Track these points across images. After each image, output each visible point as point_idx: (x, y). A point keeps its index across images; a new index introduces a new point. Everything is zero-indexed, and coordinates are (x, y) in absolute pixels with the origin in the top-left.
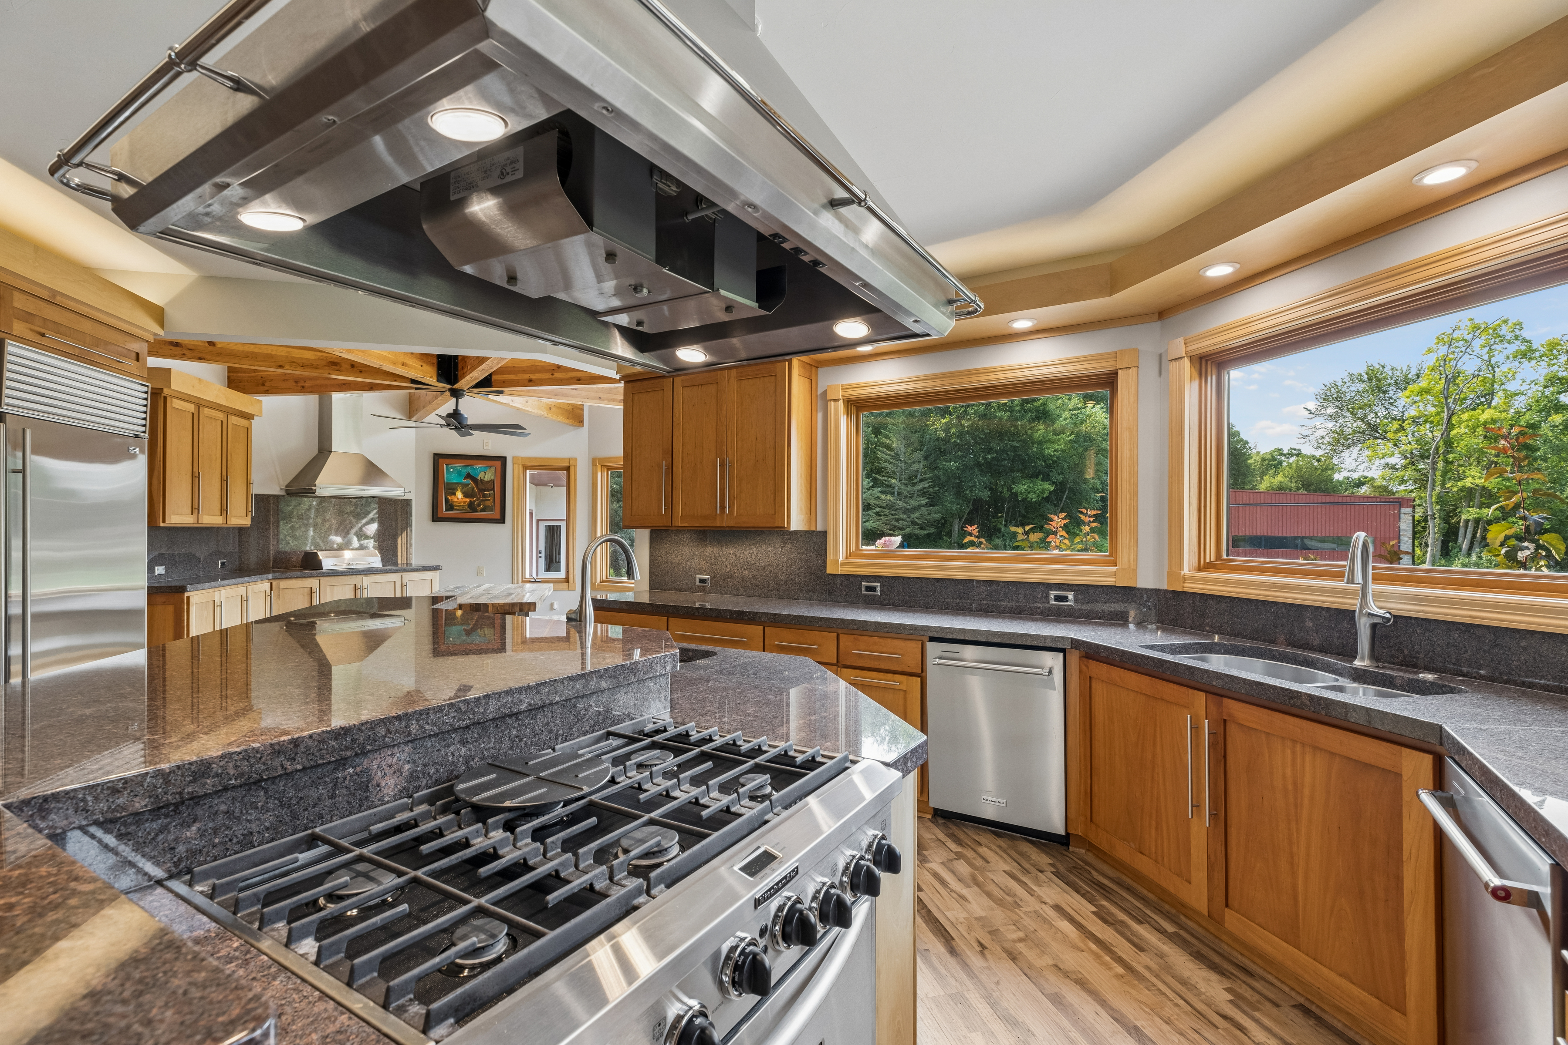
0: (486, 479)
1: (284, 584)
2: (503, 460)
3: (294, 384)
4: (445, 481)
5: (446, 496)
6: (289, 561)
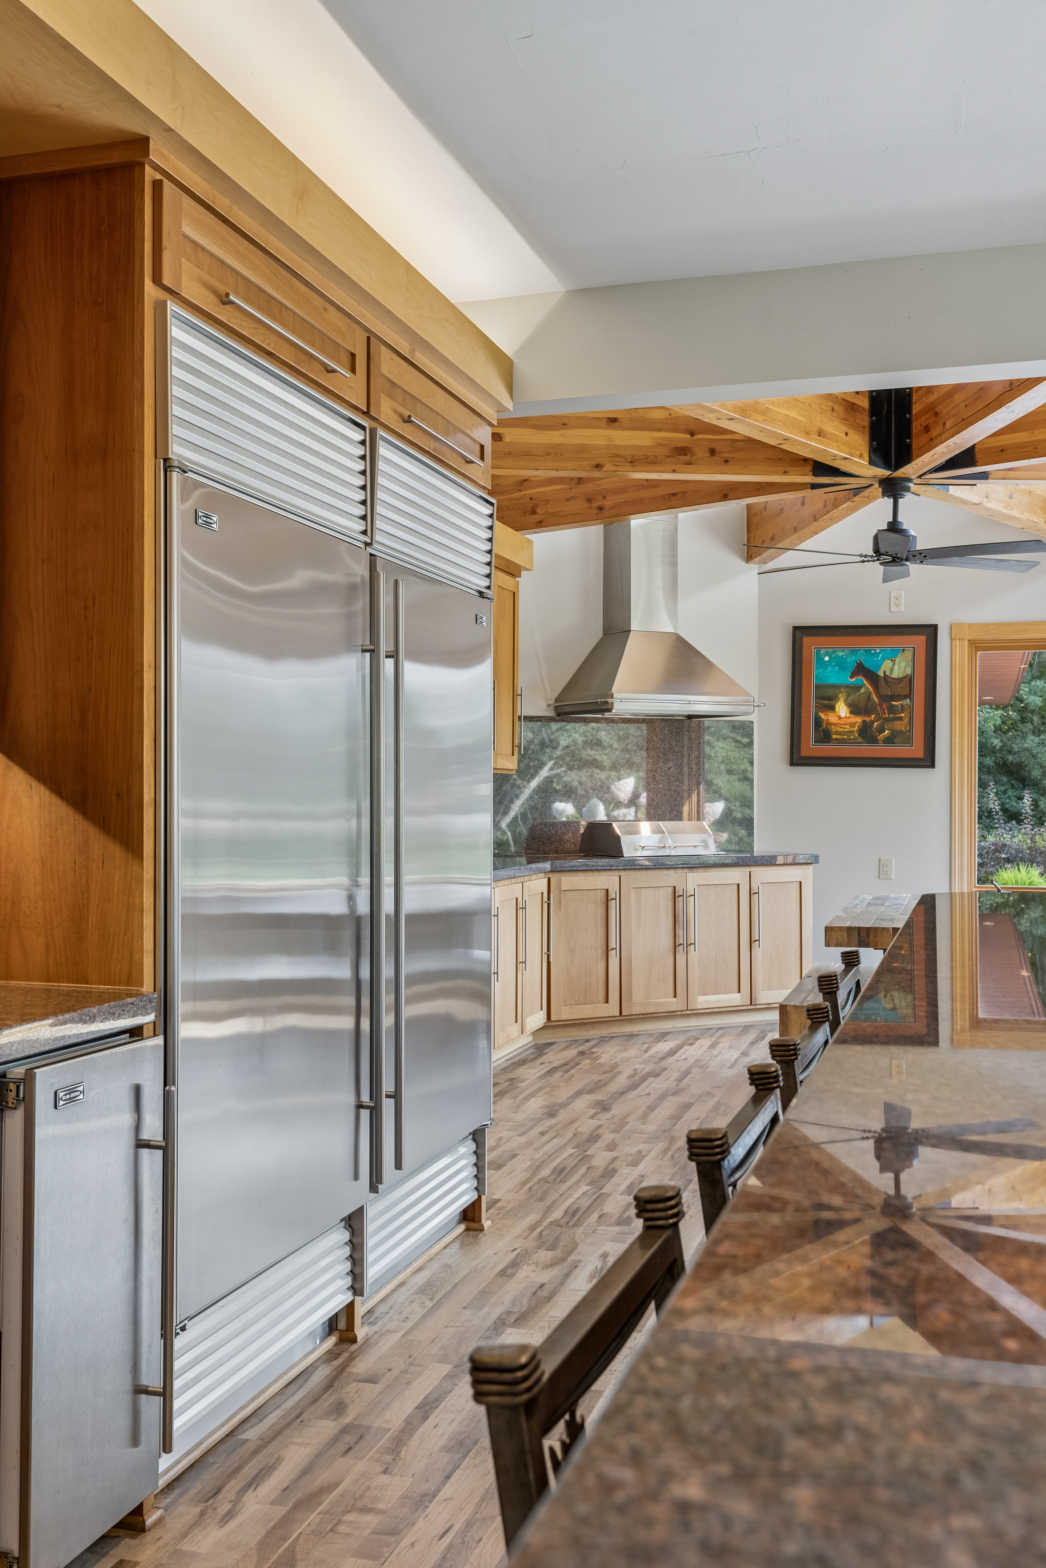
0: (895, 675)
1: (568, 881)
2: (930, 632)
3: (585, 505)
4: (815, 681)
5: (816, 713)
6: (561, 840)
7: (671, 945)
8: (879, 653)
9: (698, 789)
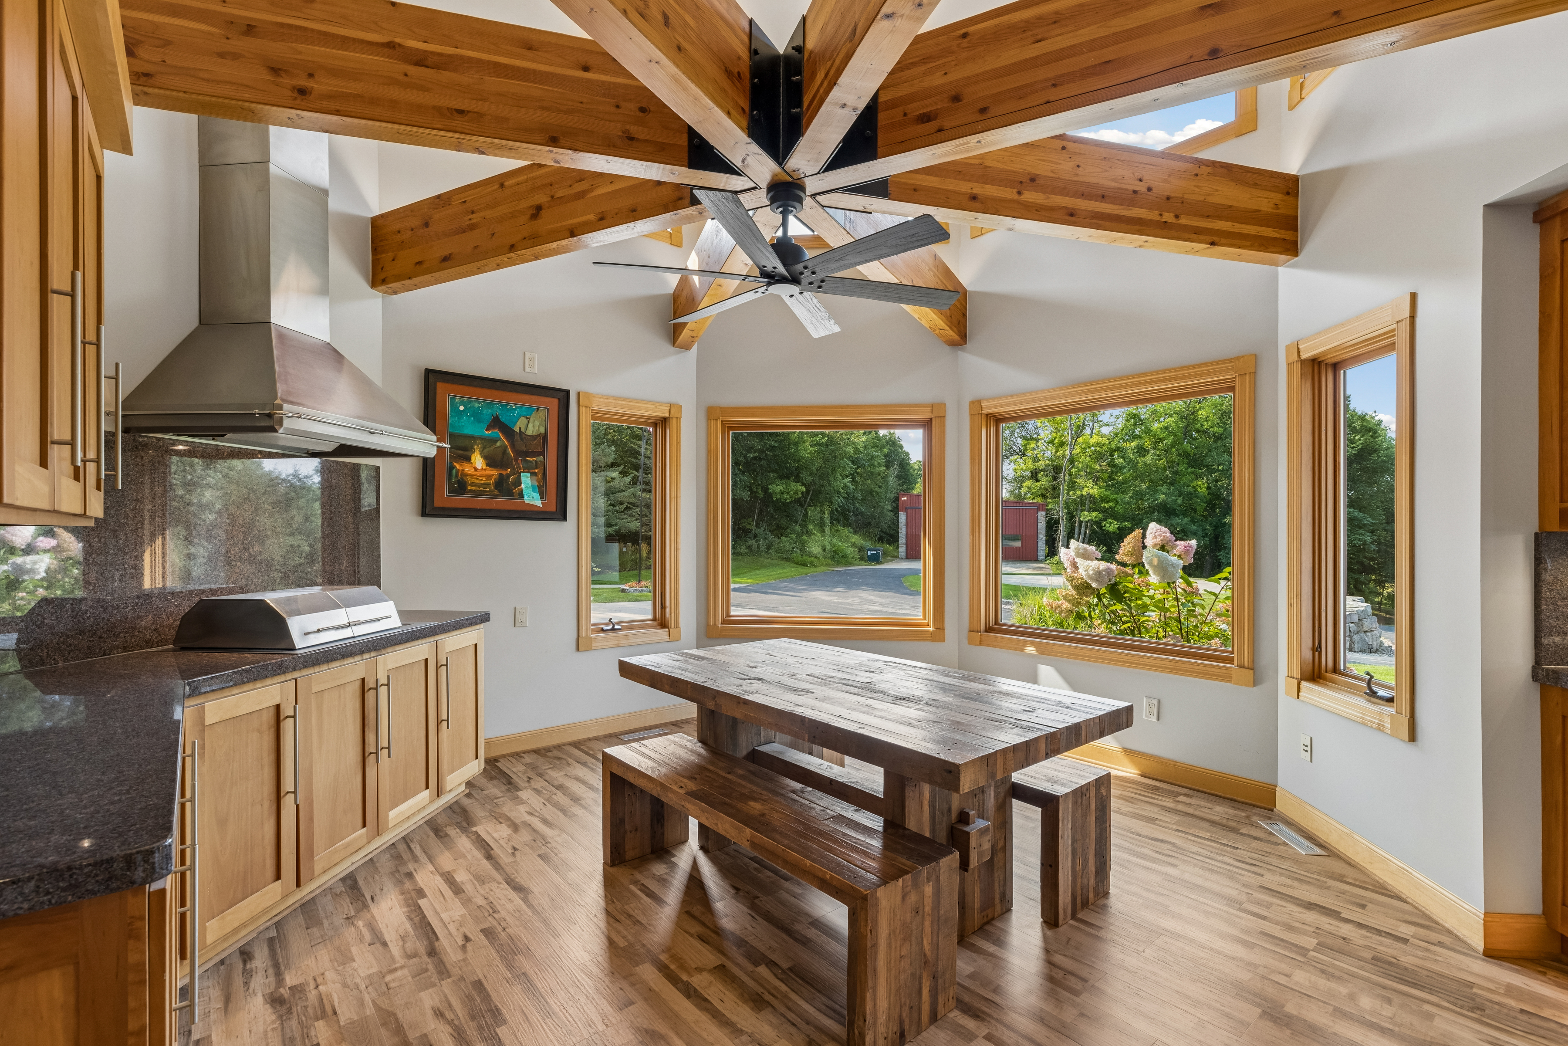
0: (529, 432)
1: (216, 708)
2: (564, 396)
4: (449, 430)
5: (451, 463)
7: (360, 757)
8: (515, 409)
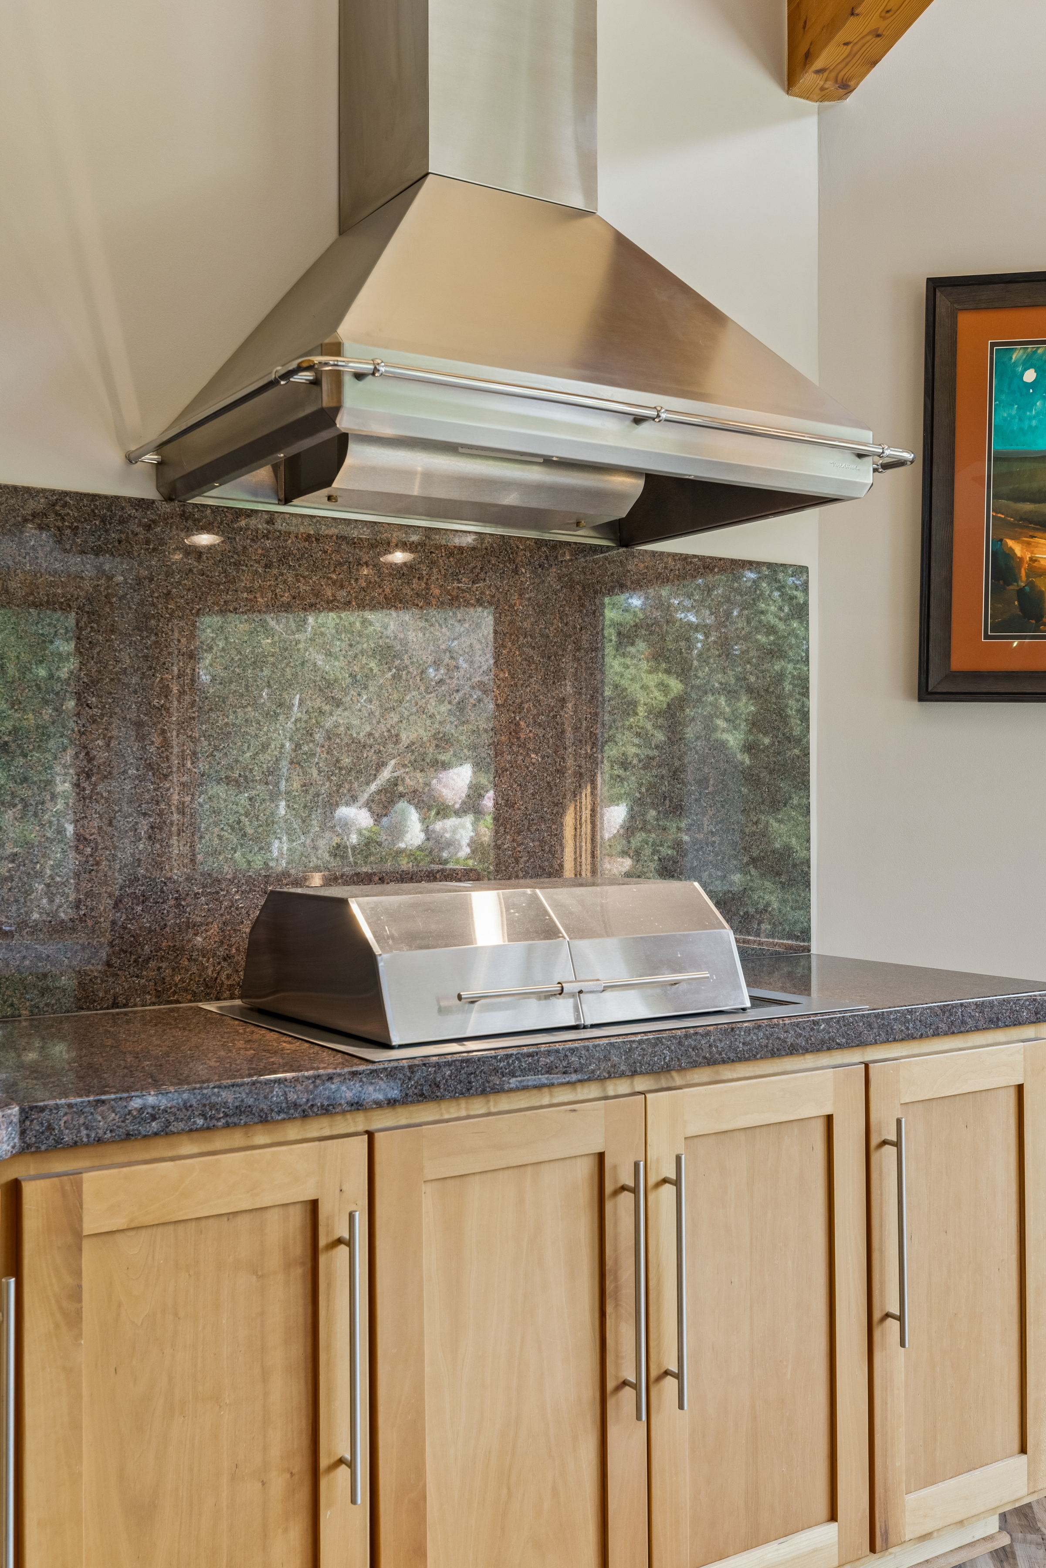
4: (993, 446)
5: (997, 540)
6: (178, 950)
7: (589, 1392)
9: (593, 783)
